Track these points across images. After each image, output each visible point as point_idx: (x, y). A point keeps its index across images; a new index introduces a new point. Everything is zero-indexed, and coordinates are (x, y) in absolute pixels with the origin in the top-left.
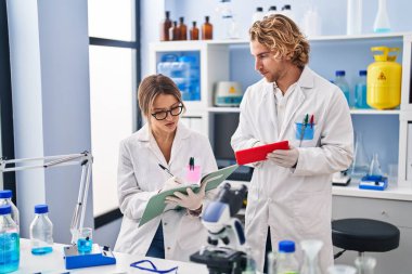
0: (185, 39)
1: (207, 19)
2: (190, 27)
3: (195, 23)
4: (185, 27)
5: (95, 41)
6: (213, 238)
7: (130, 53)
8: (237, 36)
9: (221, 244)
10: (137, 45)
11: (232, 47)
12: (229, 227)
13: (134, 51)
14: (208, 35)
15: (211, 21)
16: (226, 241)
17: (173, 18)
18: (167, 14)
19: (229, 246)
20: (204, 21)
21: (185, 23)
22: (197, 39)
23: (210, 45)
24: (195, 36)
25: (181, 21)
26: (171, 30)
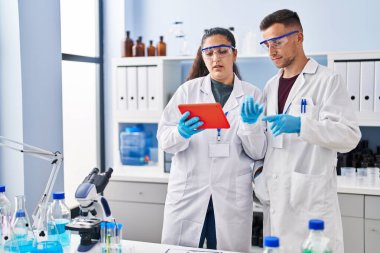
0: (143, 55)
1: (162, 38)
2: (147, 45)
3: (151, 42)
4: (143, 45)
6: (84, 211)
7: (94, 67)
8: (188, 53)
9: (90, 215)
10: (100, 60)
12: (96, 201)
13: (98, 65)
14: (163, 53)
15: (165, 40)
16: (94, 213)
17: (134, 38)
18: (128, 33)
19: (96, 217)
20: (158, 40)
22: (153, 55)
23: (165, 61)
24: (151, 53)
25: (140, 40)
26: (134, 48)
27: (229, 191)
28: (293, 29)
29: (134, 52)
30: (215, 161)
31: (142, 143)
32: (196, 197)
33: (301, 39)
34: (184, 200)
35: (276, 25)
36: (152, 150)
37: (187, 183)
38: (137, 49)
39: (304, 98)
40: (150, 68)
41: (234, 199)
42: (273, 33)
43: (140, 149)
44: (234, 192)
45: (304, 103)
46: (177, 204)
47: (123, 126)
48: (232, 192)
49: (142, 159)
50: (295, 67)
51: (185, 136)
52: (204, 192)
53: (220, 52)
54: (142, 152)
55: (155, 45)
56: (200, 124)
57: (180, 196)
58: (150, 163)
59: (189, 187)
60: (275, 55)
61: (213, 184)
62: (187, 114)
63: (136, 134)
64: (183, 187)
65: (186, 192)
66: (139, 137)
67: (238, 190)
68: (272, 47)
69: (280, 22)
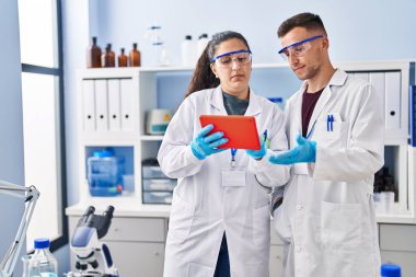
0: (113, 65)
1: (135, 46)
2: (118, 54)
3: (123, 50)
4: (113, 54)
5: (26, 68)
6: (82, 263)
7: (52, 80)
8: (167, 63)
9: (90, 268)
10: (60, 72)
11: (159, 74)
12: (98, 250)
13: (57, 78)
14: (137, 63)
15: (139, 48)
16: (95, 265)
17: (102, 45)
18: (95, 40)
19: (97, 270)
20: (131, 48)
21: (113, 49)
22: (126, 66)
23: (141, 72)
24: (123, 63)
25: (109, 47)
26: (103, 57)
27: (246, 227)
28: (316, 33)
29: (103, 62)
30: (229, 191)
31: (114, 170)
32: (206, 234)
33: (326, 44)
34: (191, 239)
35: (296, 29)
36: (126, 178)
37: (195, 217)
38: (107, 58)
39: (330, 114)
40: (123, 81)
41: (250, 237)
42: (294, 38)
43: (111, 177)
44: (251, 228)
45: (331, 119)
46: (183, 243)
47: (91, 151)
48: (248, 228)
49: (114, 189)
50: (320, 78)
51: (200, 157)
52: (216, 227)
53: (240, 60)
54: (114, 181)
55: (127, 53)
56: (224, 141)
57: (186, 234)
58: (124, 192)
59: (197, 223)
60: (296, 64)
61: (226, 218)
62: (209, 127)
63: (107, 159)
64: (189, 223)
65: (193, 229)
66: (110, 162)
67: (255, 226)
68: (293, 55)
69: (300, 25)
